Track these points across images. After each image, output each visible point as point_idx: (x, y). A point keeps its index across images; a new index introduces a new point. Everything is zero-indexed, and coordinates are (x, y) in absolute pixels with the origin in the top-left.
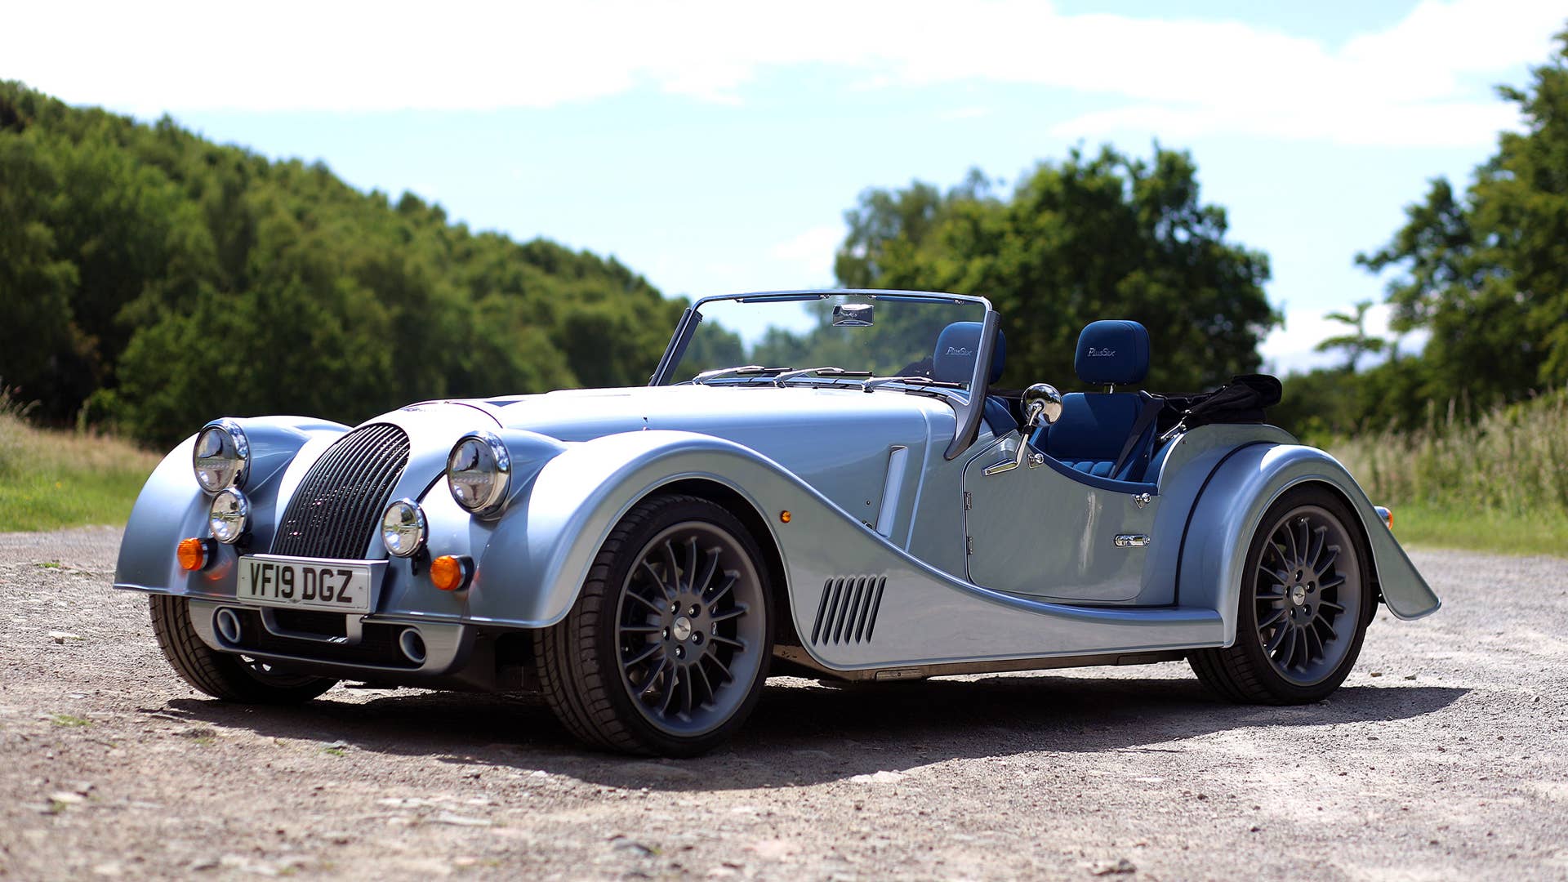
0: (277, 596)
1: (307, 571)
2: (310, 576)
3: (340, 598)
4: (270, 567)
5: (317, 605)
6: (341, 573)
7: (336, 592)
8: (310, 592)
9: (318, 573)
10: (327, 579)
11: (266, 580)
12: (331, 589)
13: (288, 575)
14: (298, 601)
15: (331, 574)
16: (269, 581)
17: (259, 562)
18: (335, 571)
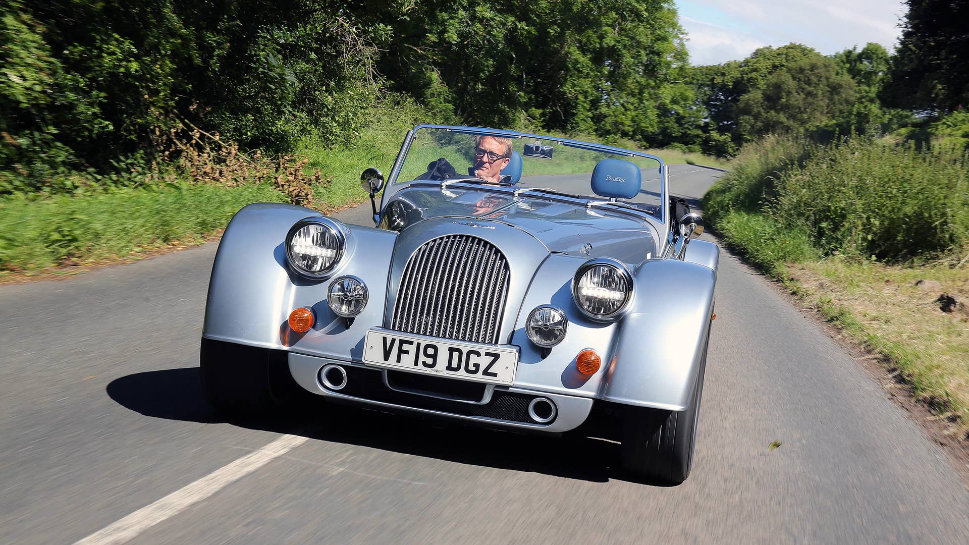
0: (416, 364)
1: (452, 350)
2: (456, 355)
3: (486, 373)
4: (411, 343)
5: (462, 375)
6: (487, 354)
7: (482, 369)
8: (455, 364)
9: (465, 351)
10: (474, 359)
11: (403, 351)
12: (477, 366)
13: (431, 351)
14: (441, 370)
15: (478, 354)
16: (407, 352)
17: (394, 337)
18: (483, 353)
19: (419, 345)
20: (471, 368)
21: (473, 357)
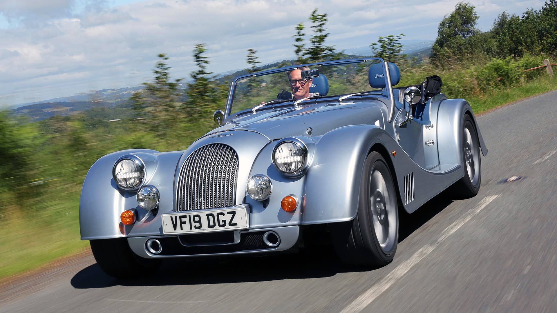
0: (191, 228)
1: (208, 215)
2: (211, 218)
3: (230, 224)
4: (185, 217)
5: (217, 229)
6: (228, 213)
7: (228, 222)
8: (212, 224)
9: (215, 215)
10: (221, 218)
11: (182, 223)
12: (224, 221)
13: (197, 219)
14: (205, 229)
15: (223, 214)
16: (185, 223)
17: (176, 215)
18: (225, 213)
19: (190, 216)
21: (221, 217)
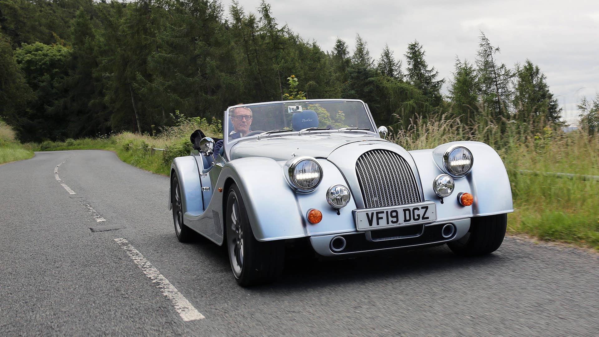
0: (388, 223)
1: (405, 210)
2: (407, 212)
3: (423, 218)
4: (383, 212)
5: (412, 222)
6: (422, 208)
7: (421, 216)
8: (408, 218)
9: (411, 209)
11: (378, 219)
12: (418, 215)
13: (394, 214)
14: (402, 223)
15: (418, 209)
16: (382, 218)
17: (373, 212)
18: (420, 208)
19: (387, 212)
20: (416, 217)
21: (416, 211)
